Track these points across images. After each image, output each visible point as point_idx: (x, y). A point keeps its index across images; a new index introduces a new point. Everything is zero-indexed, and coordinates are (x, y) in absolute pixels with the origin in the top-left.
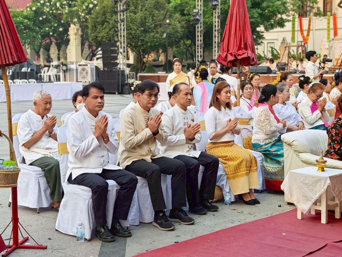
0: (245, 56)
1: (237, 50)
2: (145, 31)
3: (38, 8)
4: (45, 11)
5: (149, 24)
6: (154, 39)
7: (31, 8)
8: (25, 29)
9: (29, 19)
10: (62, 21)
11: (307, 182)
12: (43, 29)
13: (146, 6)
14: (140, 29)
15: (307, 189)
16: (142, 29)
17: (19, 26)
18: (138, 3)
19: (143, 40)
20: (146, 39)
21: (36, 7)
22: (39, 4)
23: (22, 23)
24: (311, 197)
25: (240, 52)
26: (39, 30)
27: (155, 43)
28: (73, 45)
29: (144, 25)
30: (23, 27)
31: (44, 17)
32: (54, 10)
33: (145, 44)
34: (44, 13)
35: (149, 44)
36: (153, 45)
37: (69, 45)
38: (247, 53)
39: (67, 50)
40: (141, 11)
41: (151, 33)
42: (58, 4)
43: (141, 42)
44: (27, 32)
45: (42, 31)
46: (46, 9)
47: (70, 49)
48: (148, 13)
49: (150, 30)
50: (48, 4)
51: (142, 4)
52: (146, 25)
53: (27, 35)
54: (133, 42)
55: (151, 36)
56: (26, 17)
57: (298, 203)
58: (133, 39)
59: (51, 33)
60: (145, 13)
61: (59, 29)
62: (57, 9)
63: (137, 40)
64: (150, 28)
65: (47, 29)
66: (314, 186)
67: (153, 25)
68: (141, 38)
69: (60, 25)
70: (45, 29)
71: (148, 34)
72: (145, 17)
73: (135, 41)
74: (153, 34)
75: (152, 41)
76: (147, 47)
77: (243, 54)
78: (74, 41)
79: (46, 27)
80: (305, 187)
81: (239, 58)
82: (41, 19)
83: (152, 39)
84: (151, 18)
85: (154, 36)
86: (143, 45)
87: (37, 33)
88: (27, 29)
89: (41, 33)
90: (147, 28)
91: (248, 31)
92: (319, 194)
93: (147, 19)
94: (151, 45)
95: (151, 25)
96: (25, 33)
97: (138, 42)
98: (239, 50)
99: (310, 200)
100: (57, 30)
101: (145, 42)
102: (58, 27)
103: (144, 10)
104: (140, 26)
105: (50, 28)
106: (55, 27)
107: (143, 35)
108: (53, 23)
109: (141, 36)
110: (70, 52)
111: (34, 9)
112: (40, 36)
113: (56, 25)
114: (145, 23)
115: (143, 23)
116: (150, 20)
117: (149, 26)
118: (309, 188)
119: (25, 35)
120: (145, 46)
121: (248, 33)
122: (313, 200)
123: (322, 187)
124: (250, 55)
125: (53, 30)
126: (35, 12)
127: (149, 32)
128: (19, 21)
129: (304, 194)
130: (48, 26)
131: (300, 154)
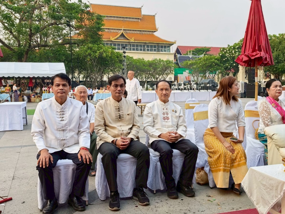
0: (258, 56)
1: (251, 52)
2: (278, 63)
3: (223, 54)
4: (226, 55)
5: (281, 58)
6: (283, 66)
7: (219, 55)
8: (215, 65)
9: (218, 60)
10: (235, 60)
11: (264, 183)
12: (225, 65)
13: (279, 48)
14: (275, 61)
15: (264, 191)
16: (276, 61)
17: (213, 64)
18: (275, 47)
19: (276, 68)
20: (279, 67)
21: (222, 53)
22: (223, 52)
23: (214, 62)
24: (268, 201)
25: (254, 53)
26: (223, 65)
27: (284, 69)
28: (241, 73)
29: (278, 59)
30: (214, 64)
31: (226, 59)
32: (231, 55)
33: (278, 70)
34: (226, 56)
35: (280, 70)
36: (283, 70)
37: (239, 72)
38: (260, 54)
39: (238, 75)
40: (277, 51)
41: (282, 63)
42: (233, 52)
43: (275, 69)
44: (216, 67)
45: (224, 66)
46: (227, 55)
47: (239, 75)
48: (281, 52)
49: (281, 62)
50: (228, 52)
51: (277, 47)
52: (279, 59)
53: (216, 68)
54: (271, 69)
55: (281, 65)
56: (216, 59)
57: (257, 204)
58: (271, 67)
59: (229, 67)
60: (278, 52)
61: (234, 64)
62: (233, 54)
63: (273, 68)
64: (281, 60)
65: (227, 65)
66: (271, 189)
67: (284, 59)
68: (275, 66)
69: (234, 62)
70: (226, 65)
71: (280, 64)
72: (279, 54)
73: (272, 68)
74: (283, 64)
75: (282, 68)
76: (279, 71)
77: (256, 55)
78: (242, 70)
79: (227, 64)
80: (263, 189)
81: (253, 58)
82: (224, 59)
83: (282, 67)
84: (282, 55)
85: (283, 65)
86: (277, 70)
87: (222, 67)
88: (217, 65)
89: (224, 67)
90: (280, 60)
91: (262, 35)
92: (275, 200)
93: (279, 56)
94: (281, 70)
95: (282, 58)
96: (215, 67)
97: (274, 69)
98: (253, 52)
99: (268, 204)
100: (232, 65)
101: (278, 69)
102: (233, 63)
103: (278, 51)
104: (275, 60)
105: (229, 64)
106: (231, 63)
107: (277, 64)
108: (230, 62)
109: (276, 65)
110: (239, 76)
111: (221, 55)
112: (223, 69)
113: (232, 62)
114: (279, 58)
115: (277, 58)
116: (282, 56)
117: (281, 59)
118: (266, 190)
119: (215, 68)
120: (278, 71)
121: (262, 37)
122: (271, 205)
123: (279, 192)
124: (262, 55)
125: (230, 65)
126: (221, 56)
127: (281, 63)
128: (213, 61)
129: (262, 196)
130: (228, 63)
131: (280, 149)
